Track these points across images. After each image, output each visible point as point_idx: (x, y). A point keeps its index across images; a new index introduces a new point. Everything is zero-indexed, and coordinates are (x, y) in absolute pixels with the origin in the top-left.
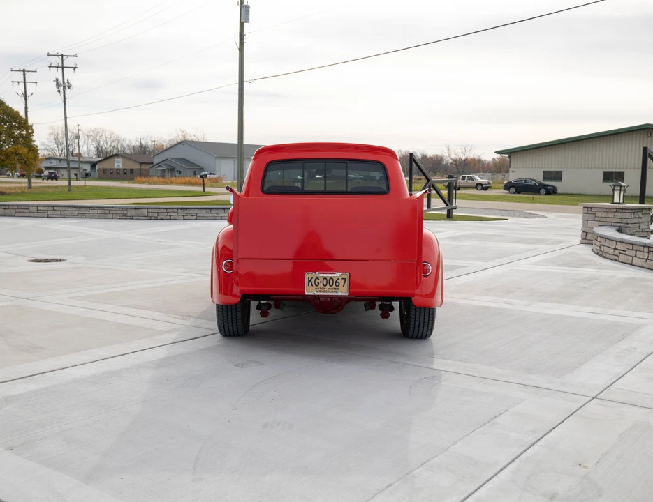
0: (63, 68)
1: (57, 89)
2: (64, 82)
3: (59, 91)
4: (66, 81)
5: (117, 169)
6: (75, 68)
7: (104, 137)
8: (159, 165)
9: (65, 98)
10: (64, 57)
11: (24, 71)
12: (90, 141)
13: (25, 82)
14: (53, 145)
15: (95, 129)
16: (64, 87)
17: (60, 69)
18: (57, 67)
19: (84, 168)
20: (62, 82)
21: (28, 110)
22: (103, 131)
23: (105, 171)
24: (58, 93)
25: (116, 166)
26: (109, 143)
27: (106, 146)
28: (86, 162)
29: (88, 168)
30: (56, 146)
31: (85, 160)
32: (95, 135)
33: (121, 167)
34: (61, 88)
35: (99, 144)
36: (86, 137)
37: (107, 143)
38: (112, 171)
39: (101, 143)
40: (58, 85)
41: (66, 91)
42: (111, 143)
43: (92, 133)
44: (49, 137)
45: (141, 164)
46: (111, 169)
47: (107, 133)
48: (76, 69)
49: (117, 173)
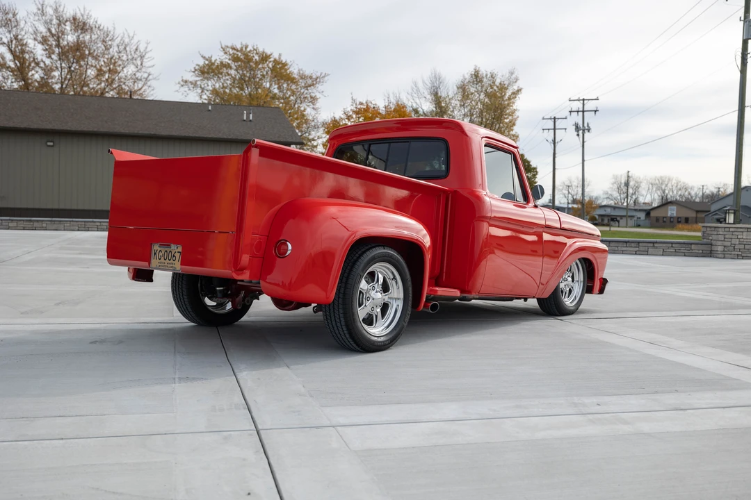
0: (583, 111)
1: (576, 133)
2: (583, 126)
3: (578, 135)
4: (586, 125)
5: (671, 218)
6: (595, 111)
7: (670, 185)
8: (715, 213)
9: (583, 142)
10: (585, 102)
11: (555, 118)
12: (654, 189)
13: (555, 129)
14: (616, 194)
15: (661, 177)
16: (584, 130)
17: (581, 114)
18: (578, 112)
19: (639, 216)
20: (581, 126)
21: (556, 155)
22: (669, 179)
23: (657, 219)
24: (577, 137)
25: (669, 214)
26: (675, 192)
27: (672, 195)
28: (640, 210)
29: (642, 216)
30: (618, 194)
31: (641, 208)
32: (659, 184)
33: (675, 215)
34: (581, 132)
35: (664, 192)
36: (651, 186)
37: (673, 192)
38: (665, 219)
39: (667, 192)
40: (577, 129)
41: (585, 135)
42: (677, 192)
43: (657, 181)
44: (611, 186)
45: (697, 212)
46: (664, 218)
47: (674, 181)
48: (597, 112)
49: (671, 222)
